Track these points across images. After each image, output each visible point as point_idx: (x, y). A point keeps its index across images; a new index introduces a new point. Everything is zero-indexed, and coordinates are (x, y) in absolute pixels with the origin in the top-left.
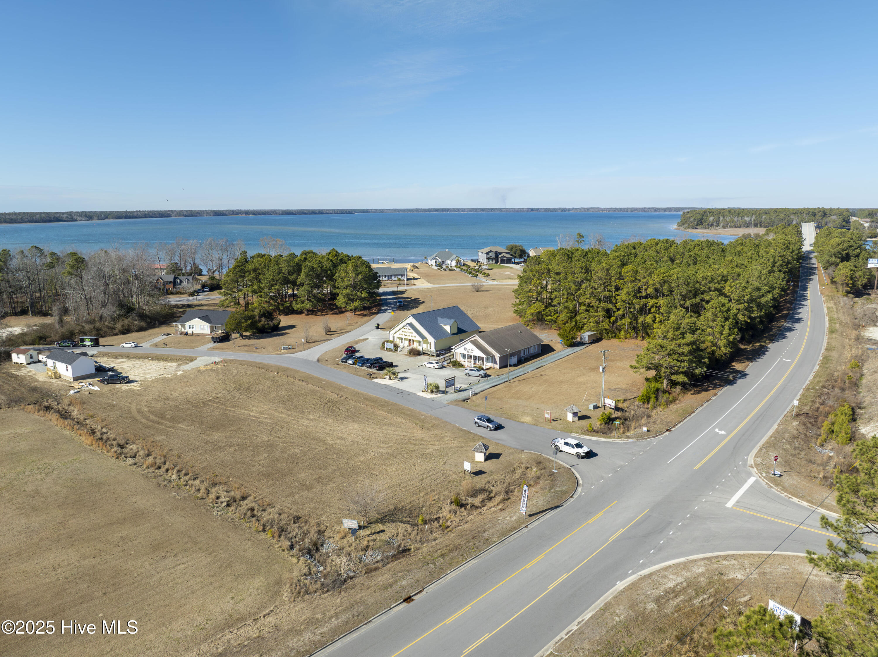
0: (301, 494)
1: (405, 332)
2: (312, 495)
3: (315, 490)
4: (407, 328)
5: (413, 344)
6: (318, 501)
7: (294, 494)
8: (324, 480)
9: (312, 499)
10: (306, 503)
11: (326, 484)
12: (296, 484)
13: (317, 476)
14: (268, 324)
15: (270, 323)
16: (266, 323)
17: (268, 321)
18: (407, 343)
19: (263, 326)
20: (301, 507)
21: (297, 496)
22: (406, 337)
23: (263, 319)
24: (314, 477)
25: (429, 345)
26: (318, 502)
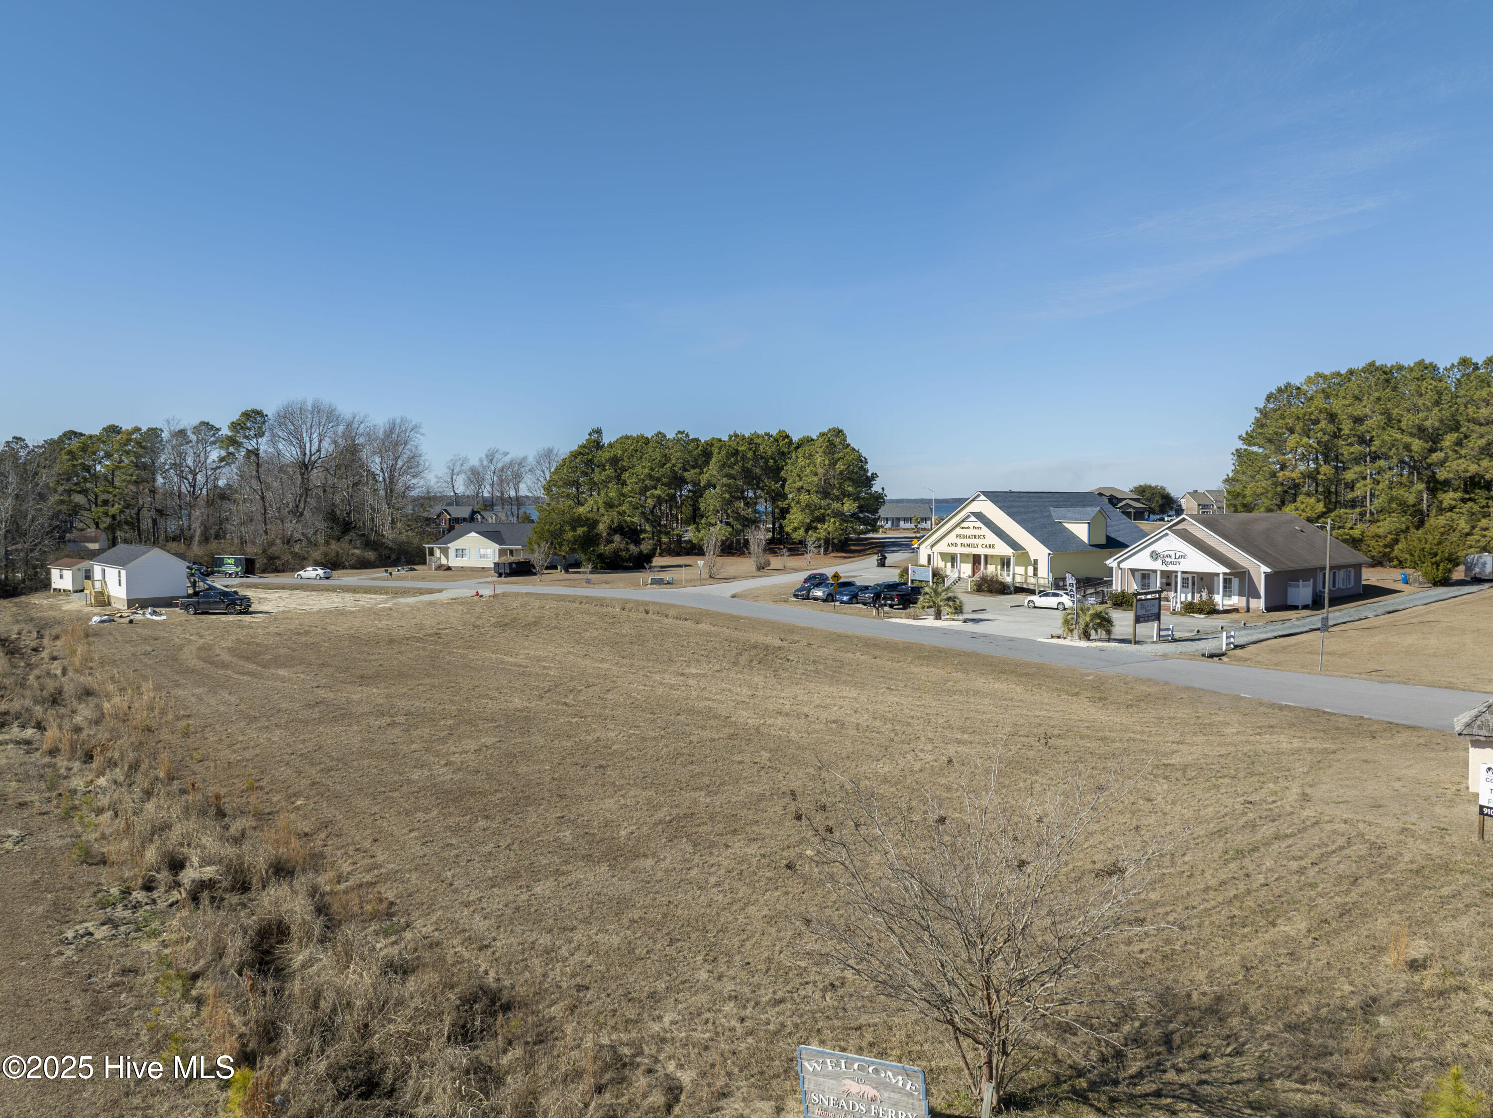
0: (572, 878)
1: (965, 537)
2: (628, 886)
3: (650, 862)
4: (971, 525)
5: (986, 568)
6: (655, 915)
7: (536, 874)
8: (702, 830)
9: (622, 904)
10: (586, 921)
11: (713, 845)
12: (567, 835)
13: (675, 812)
14: (627, 550)
15: (632, 547)
16: (622, 546)
17: (627, 543)
18: (966, 569)
19: (616, 552)
20: (545, 940)
21: (550, 883)
22: (966, 550)
23: (617, 538)
24: (659, 815)
25: (1030, 570)
26: (651, 923)
